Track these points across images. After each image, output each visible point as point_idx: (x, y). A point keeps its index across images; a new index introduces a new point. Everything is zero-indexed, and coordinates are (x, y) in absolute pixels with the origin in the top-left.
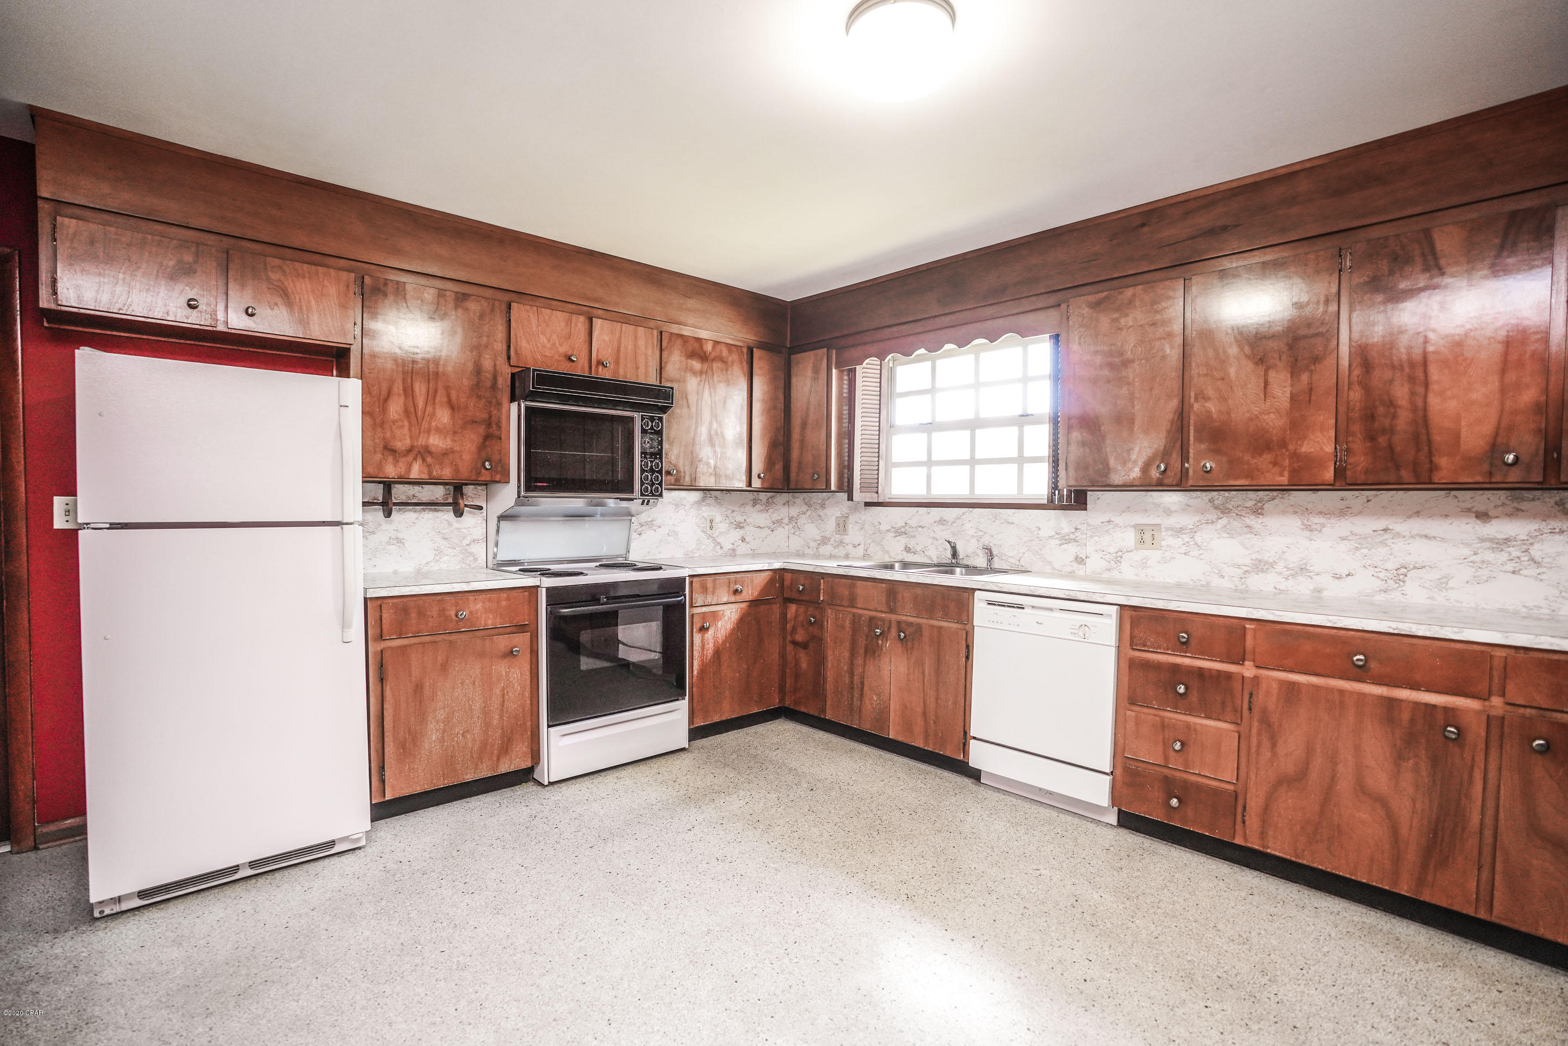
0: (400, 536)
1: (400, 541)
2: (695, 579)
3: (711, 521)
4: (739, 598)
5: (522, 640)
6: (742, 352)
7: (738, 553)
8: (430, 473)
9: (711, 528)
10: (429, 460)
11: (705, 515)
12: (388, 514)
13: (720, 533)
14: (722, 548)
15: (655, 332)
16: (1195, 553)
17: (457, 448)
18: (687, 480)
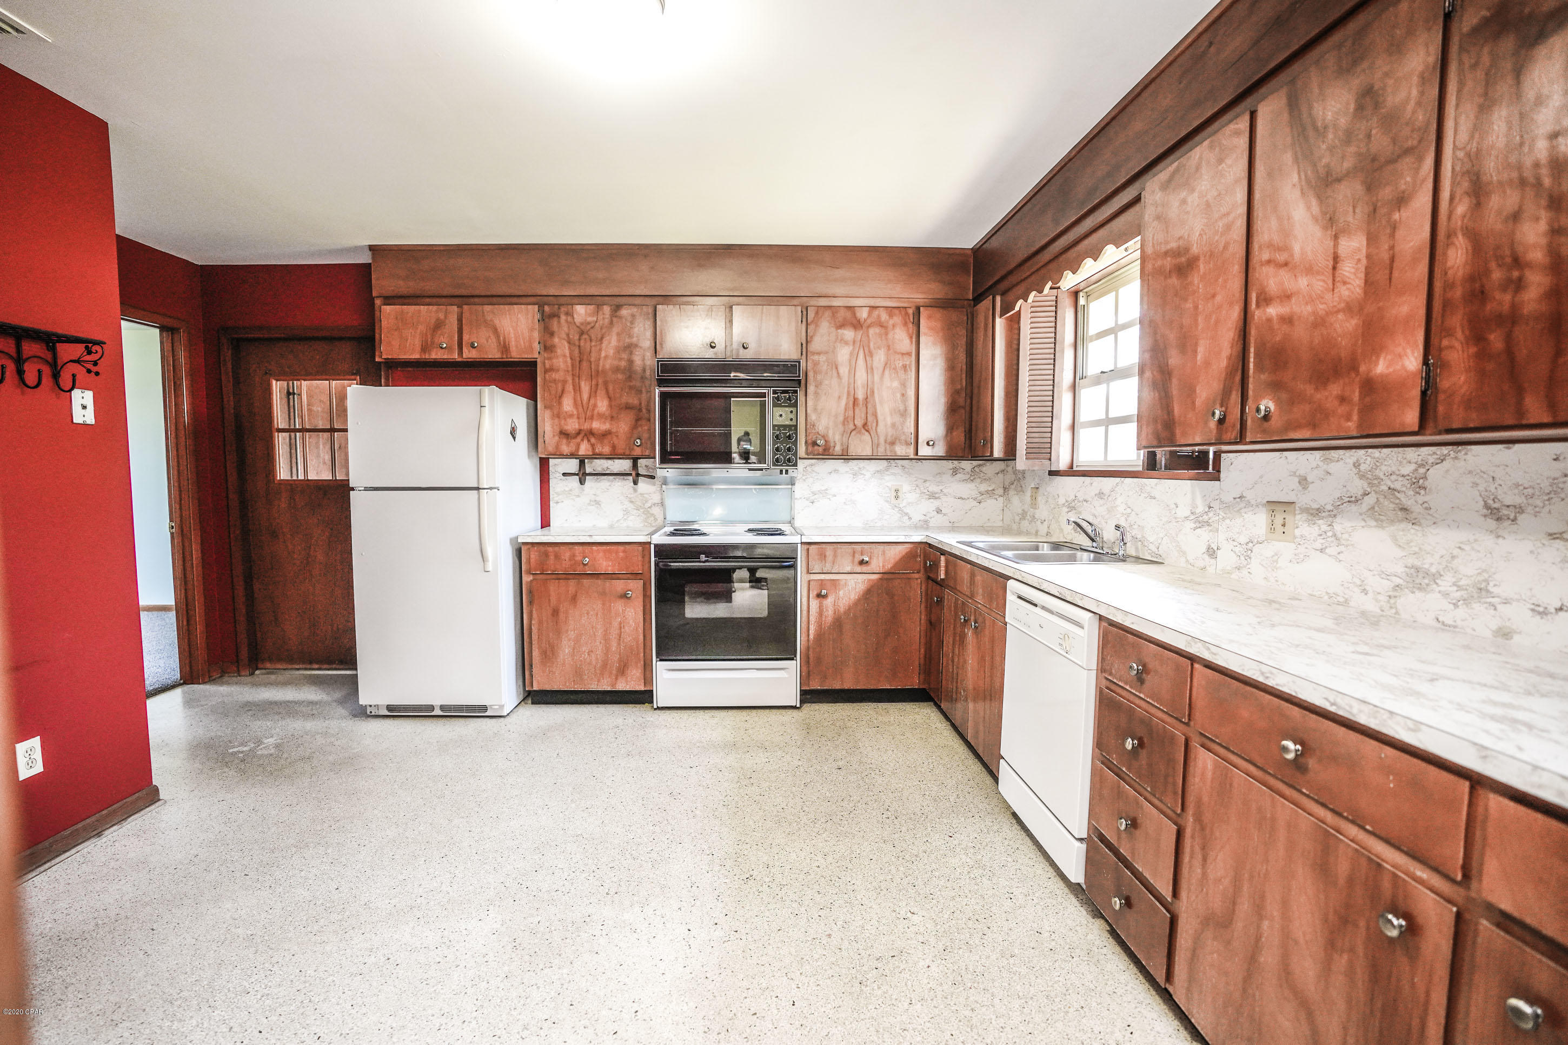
0: (598, 499)
1: (597, 503)
2: (812, 547)
3: (897, 491)
4: (864, 569)
5: (637, 585)
6: (907, 314)
7: (931, 525)
8: (593, 449)
9: (897, 497)
10: (593, 440)
11: (889, 484)
12: (582, 482)
13: (909, 504)
14: (910, 518)
15: (799, 309)
16: (1332, 550)
17: (614, 430)
18: (838, 449)
